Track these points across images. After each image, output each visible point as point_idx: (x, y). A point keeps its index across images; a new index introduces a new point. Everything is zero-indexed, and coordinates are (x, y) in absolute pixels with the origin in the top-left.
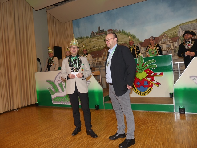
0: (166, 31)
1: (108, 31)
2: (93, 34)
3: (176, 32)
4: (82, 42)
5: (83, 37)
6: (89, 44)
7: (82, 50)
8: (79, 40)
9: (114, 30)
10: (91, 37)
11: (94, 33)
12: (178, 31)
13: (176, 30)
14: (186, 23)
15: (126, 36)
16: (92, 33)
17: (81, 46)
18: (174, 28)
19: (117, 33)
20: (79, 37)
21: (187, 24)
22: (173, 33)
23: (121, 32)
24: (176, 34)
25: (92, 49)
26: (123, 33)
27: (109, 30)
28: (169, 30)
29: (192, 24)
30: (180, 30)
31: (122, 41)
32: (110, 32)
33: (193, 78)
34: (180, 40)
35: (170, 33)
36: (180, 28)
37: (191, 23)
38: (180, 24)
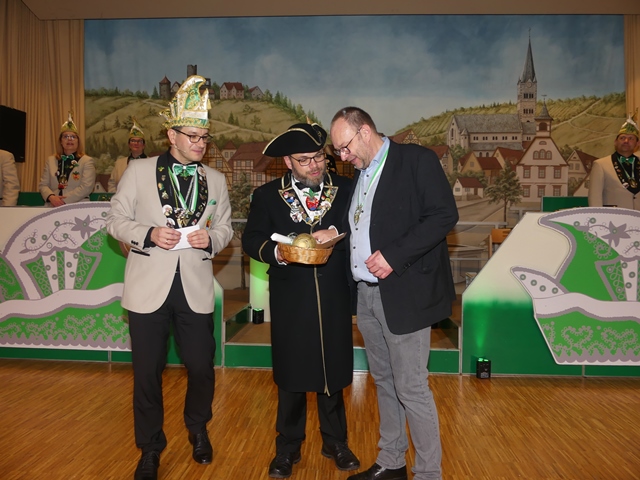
0: (416, 124)
1: (224, 88)
2: (164, 87)
3: (441, 132)
4: (115, 109)
5: (122, 90)
6: (147, 120)
7: (113, 140)
8: (107, 99)
9: (250, 87)
10: (155, 96)
11: (169, 83)
12: (448, 129)
13: (444, 126)
14: (471, 109)
15: (289, 117)
16: (161, 84)
17: (113, 122)
18: (438, 117)
19: (258, 99)
20: (107, 88)
21: (473, 112)
22: (434, 133)
23: (271, 99)
24: (441, 135)
25: (157, 142)
26: (280, 103)
27: (229, 86)
28: (424, 121)
29: (485, 115)
30: (452, 127)
31: (273, 130)
32: (234, 91)
33: (519, 274)
34: (449, 156)
35: (424, 130)
36: (454, 121)
37: (483, 112)
38: (456, 111)
